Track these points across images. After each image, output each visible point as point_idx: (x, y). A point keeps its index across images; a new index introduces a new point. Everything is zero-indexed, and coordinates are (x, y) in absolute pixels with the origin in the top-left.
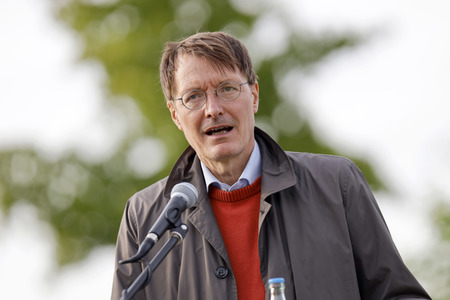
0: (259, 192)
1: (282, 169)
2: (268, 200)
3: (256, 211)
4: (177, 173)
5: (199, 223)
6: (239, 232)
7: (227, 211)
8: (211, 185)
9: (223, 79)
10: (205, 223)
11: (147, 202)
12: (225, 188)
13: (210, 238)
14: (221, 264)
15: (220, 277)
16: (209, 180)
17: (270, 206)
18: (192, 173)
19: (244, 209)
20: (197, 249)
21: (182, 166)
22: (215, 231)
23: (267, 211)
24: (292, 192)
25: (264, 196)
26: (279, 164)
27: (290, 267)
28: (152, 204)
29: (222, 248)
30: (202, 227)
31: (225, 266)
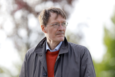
5: (41, 60)
8: (47, 50)
10: (43, 60)
13: (43, 65)
18: (43, 46)
20: (40, 67)
21: (41, 44)
22: (45, 63)
29: (46, 68)
30: (42, 61)
31: (46, 73)
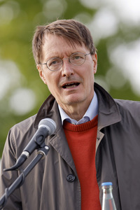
0: (97, 125)
1: (112, 111)
2: (102, 131)
3: (94, 138)
4: (42, 112)
6: (83, 152)
7: (75, 137)
8: (65, 120)
9: (74, 51)
10: (61, 145)
11: (23, 131)
12: (74, 122)
13: (64, 155)
14: (71, 172)
15: (70, 181)
16: (64, 117)
17: (103, 135)
18: (52, 112)
20: (55, 162)
21: (46, 107)
22: (67, 151)
23: (101, 138)
24: (118, 126)
25: (100, 128)
26: (110, 108)
27: (116, 175)
28: (25, 132)
29: (71, 162)
30: (58, 148)
31: (73, 174)
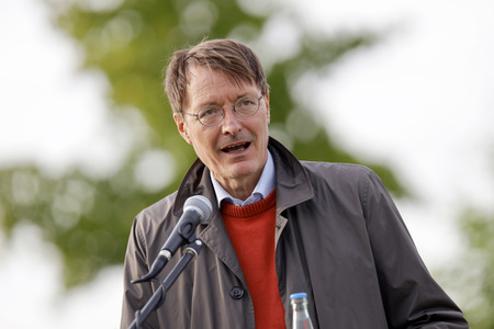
0: (274, 206)
1: (298, 181)
2: (284, 214)
3: (272, 226)
4: (186, 189)
5: (211, 242)
6: (254, 249)
7: (241, 227)
8: (223, 201)
9: (241, 93)
10: (218, 240)
11: (156, 220)
12: (237, 203)
13: (224, 256)
14: (236, 284)
15: (236, 298)
16: (221, 195)
17: (286, 220)
18: (202, 188)
19: (259, 225)
20: (211, 268)
21: (191, 181)
22: (229, 250)
23: (283, 226)
24: (309, 205)
25: (280, 210)
26: (294, 175)
27: (310, 284)
28: (160, 221)
29: (237, 267)
30: (215, 245)
31: (241, 286)
